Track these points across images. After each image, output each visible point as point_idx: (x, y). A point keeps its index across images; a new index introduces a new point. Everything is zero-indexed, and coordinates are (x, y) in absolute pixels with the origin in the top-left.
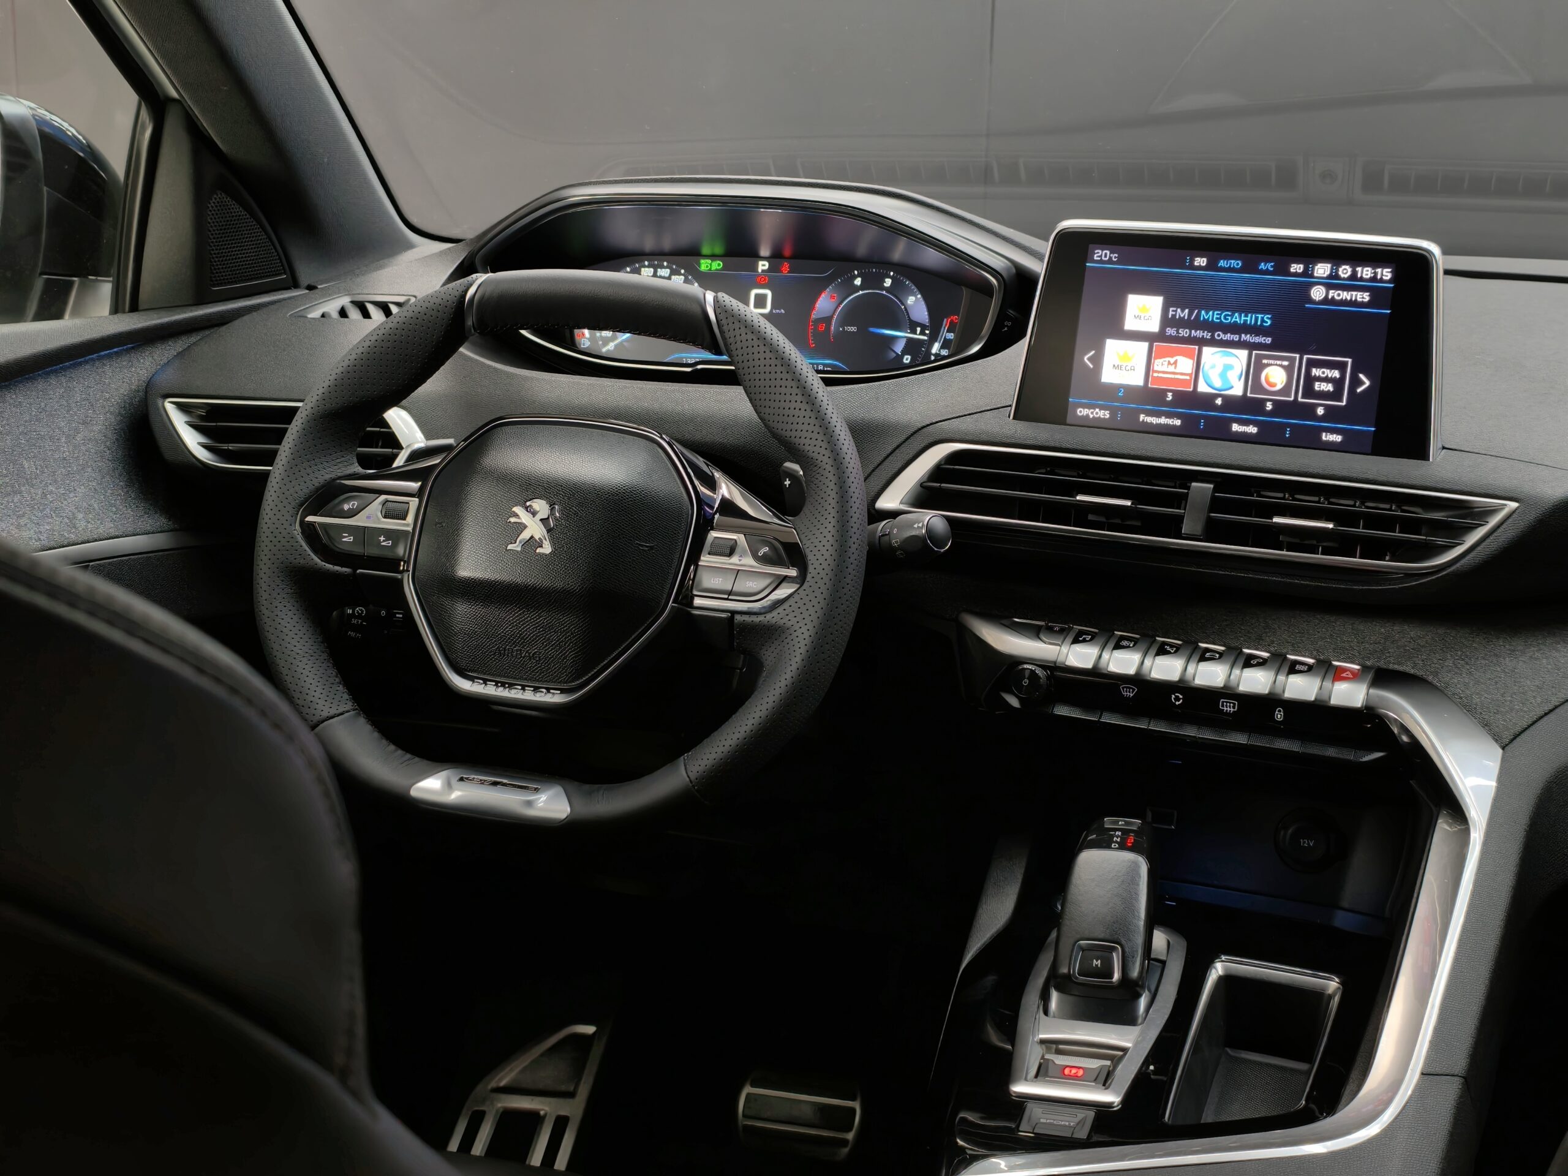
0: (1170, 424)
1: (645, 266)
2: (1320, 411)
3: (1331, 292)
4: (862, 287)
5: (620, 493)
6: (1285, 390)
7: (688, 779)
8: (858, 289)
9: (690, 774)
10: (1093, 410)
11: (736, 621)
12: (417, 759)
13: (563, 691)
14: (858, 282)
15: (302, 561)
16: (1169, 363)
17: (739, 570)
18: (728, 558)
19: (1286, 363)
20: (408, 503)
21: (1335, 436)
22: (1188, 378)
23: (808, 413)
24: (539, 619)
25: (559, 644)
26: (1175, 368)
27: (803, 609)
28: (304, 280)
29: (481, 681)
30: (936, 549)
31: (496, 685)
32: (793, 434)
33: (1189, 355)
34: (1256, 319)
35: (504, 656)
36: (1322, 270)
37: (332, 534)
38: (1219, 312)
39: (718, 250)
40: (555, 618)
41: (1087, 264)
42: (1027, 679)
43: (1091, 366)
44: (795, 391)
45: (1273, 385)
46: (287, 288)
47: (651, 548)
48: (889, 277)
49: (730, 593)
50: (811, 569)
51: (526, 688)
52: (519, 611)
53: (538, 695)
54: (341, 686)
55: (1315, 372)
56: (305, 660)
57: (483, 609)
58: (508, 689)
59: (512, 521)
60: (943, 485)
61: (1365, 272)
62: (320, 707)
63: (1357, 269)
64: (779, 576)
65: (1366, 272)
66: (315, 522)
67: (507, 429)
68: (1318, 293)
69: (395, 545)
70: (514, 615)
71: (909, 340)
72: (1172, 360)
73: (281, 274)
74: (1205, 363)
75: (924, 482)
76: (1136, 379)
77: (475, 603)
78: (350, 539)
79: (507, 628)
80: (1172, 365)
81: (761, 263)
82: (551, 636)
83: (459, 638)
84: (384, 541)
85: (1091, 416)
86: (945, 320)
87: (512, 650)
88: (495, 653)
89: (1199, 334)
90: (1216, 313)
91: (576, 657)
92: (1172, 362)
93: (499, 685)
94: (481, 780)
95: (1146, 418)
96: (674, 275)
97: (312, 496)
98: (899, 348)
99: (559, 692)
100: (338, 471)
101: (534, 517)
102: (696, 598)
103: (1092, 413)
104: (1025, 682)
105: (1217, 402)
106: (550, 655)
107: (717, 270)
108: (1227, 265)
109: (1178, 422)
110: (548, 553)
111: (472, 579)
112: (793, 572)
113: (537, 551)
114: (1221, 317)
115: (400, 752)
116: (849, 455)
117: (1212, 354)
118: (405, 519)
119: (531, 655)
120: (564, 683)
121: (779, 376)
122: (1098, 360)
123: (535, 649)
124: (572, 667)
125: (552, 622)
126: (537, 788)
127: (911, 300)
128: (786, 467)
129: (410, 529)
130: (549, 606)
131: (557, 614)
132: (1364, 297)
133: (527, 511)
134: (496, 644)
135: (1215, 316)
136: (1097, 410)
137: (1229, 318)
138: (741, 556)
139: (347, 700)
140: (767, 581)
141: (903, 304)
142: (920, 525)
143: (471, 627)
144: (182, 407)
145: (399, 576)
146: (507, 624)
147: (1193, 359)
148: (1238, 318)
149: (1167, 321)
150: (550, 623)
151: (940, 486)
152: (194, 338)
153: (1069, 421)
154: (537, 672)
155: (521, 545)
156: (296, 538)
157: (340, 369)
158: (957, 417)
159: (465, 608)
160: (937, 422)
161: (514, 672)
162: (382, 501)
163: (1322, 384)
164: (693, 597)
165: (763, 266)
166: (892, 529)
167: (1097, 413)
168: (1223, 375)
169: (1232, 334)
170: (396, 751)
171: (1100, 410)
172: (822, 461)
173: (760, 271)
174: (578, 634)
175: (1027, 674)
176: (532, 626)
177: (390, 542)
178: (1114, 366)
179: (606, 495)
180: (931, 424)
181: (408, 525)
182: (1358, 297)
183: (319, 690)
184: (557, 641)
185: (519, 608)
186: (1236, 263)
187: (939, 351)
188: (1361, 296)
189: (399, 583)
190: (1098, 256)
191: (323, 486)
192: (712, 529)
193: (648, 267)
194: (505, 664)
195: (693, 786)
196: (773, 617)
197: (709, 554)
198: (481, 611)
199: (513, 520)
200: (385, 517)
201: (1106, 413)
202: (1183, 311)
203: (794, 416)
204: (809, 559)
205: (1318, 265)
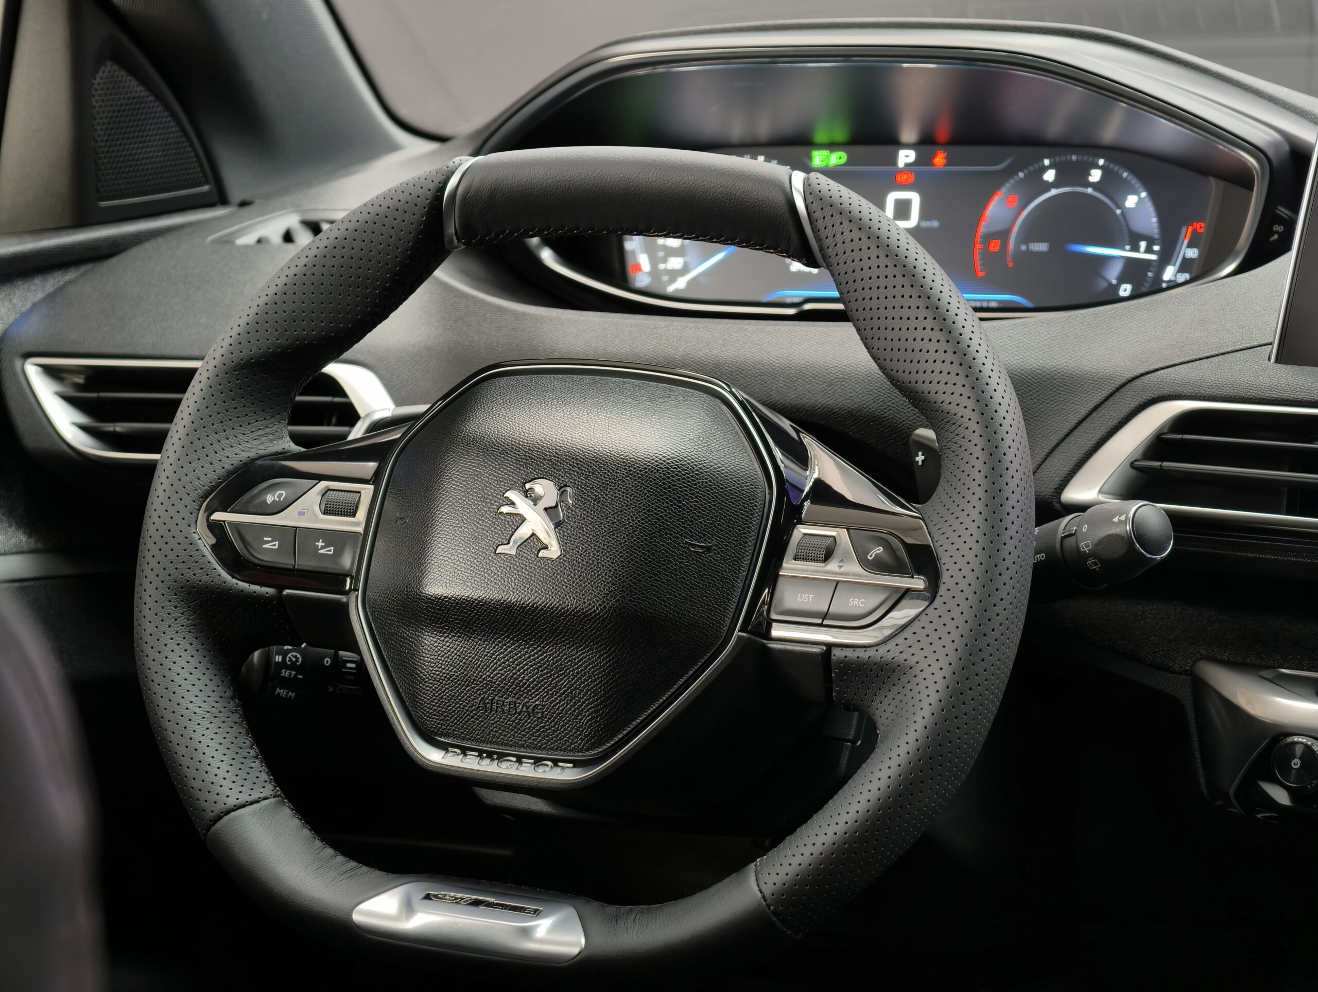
4: (1056, 184)
5: (661, 468)
7: (760, 895)
8: (1048, 186)
9: (763, 886)
11: (833, 657)
12: (365, 869)
13: (576, 764)
14: (1050, 176)
15: (205, 578)
17: (838, 582)
18: (823, 565)
20: (360, 492)
23: (943, 345)
24: (542, 655)
25: (571, 692)
27: (934, 637)
28: (236, 195)
29: (458, 751)
30: (1149, 556)
31: (480, 756)
32: (921, 377)
35: (491, 712)
37: (249, 538)
39: (840, 134)
40: (565, 654)
42: (1300, 759)
44: (922, 313)
46: (210, 205)
47: (708, 549)
48: (1097, 166)
49: (825, 616)
50: (945, 577)
51: (524, 760)
52: (513, 644)
53: (541, 769)
54: (258, 762)
56: (205, 723)
57: (461, 642)
58: (496, 761)
59: (505, 512)
60: (1165, 464)
62: (225, 791)
64: (897, 589)
66: (224, 522)
67: (503, 381)
69: (338, 553)
70: (506, 650)
71: (1129, 261)
73: (200, 184)
75: (1136, 461)
77: (449, 634)
78: (275, 545)
79: (496, 668)
81: (903, 153)
82: (559, 681)
83: (427, 686)
84: (323, 548)
86: (1184, 229)
87: (503, 702)
88: (478, 707)
91: (595, 712)
93: (485, 755)
94: (456, 898)
97: (222, 483)
98: (1113, 274)
99: (571, 765)
100: (261, 447)
101: (535, 505)
102: (774, 624)
104: (1296, 763)
106: (558, 709)
107: (837, 164)
110: (555, 557)
111: (446, 597)
112: (918, 583)
113: (541, 554)
115: (340, 858)
116: (1004, 407)
118: (354, 516)
119: (530, 710)
120: (578, 751)
121: (898, 291)
123: (536, 701)
124: (589, 727)
125: (560, 659)
126: (538, 910)
127: (1131, 201)
128: (919, 436)
129: (360, 529)
130: (557, 636)
131: (569, 648)
133: (526, 497)
134: (480, 695)
138: (842, 561)
139: (266, 781)
140: (881, 597)
141: (1119, 208)
142: (1123, 518)
143: (444, 669)
144: (52, 372)
145: (344, 598)
146: (496, 663)
150: (557, 661)
151: (1161, 466)
152: (71, 275)
154: (539, 736)
155: (516, 546)
156: (196, 545)
157: (264, 299)
158: (1188, 362)
159: (436, 642)
160: (1157, 370)
161: (505, 736)
162: (321, 491)
164: (769, 623)
165: (906, 157)
166: (1080, 526)
170: (335, 856)
172: (962, 417)
173: (902, 164)
174: (598, 678)
175: (1299, 750)
176: (531, 666)
177: (332, 548)
179: (641, 471)
180: (1148, 373)
181: (357, 524)
183: (225, 767)
184: (569, 688)
185: (512, 639)
187: (1176, 276)
189: (343, 609)
191: (236, 470)
192: (800, 522)
194: (493, 724)
195: (768, 906)
196: (888, 651)
197: (795, 559)
198: (458, 645)
199: (505, 509)
200: (325, 512)
203: (921, 351)
204: (943, 561)
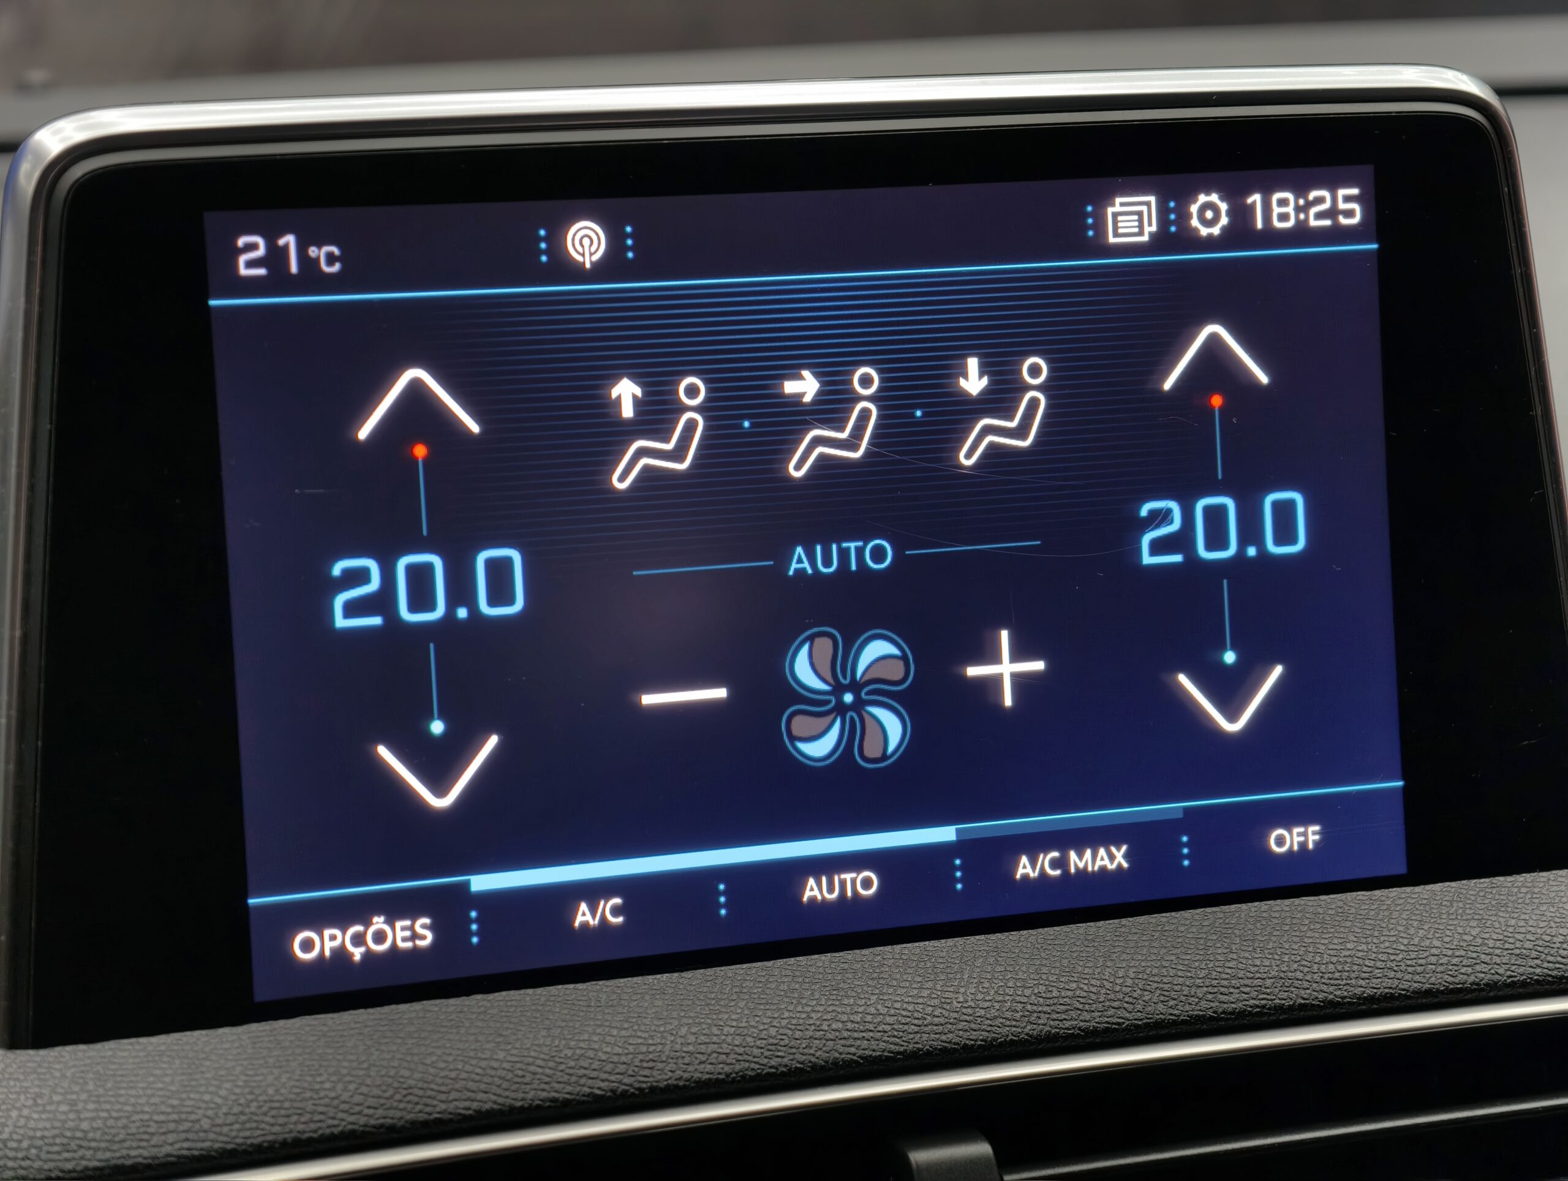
10: (359, 928)
36: (1129, 216)
41: (214, 300)
61: (1275, 210)
63: (1247, 201)
85: (357, 953)
103: (359, 940)
136: (379, 922)
153: (261, 994)
167: (380, 937)
171: (391, 922)
190: (253, 262)
201: (419, 930)
205: (1118, 200)
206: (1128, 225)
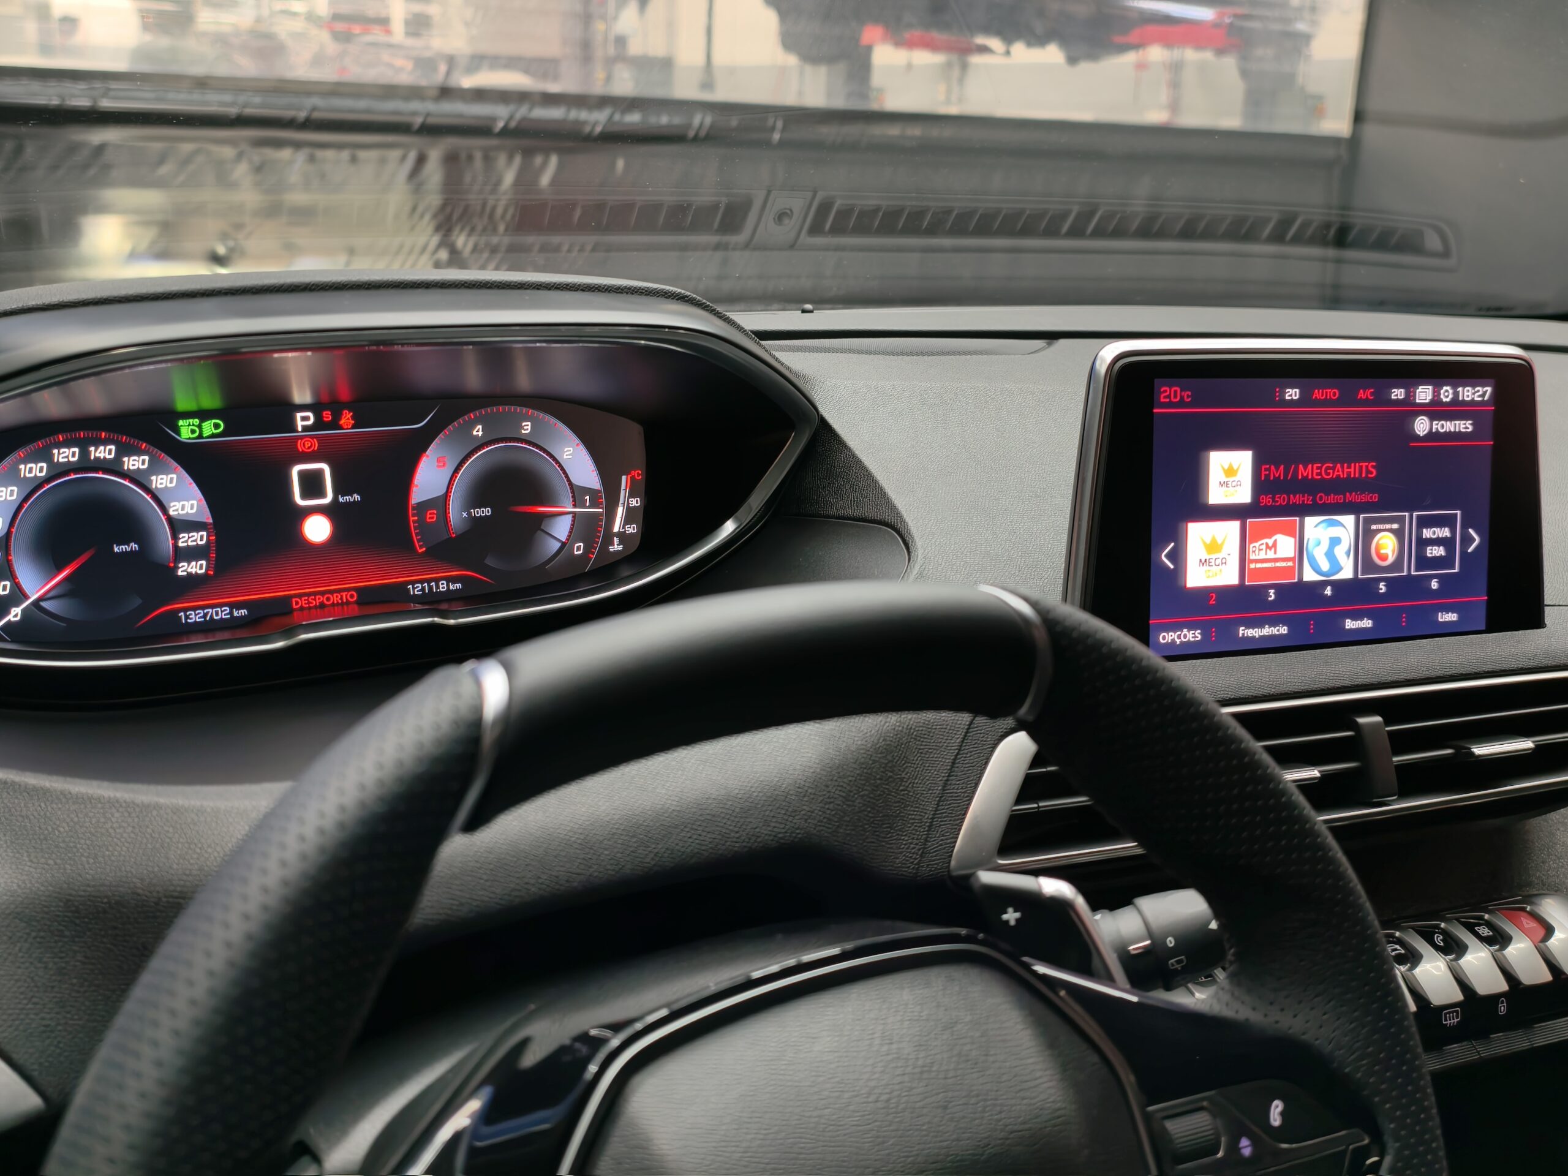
0: (1275, 635)
1: (59, 445)
2: (1434, 585)
3: (1435, 423)
4: (487, 440)
6: (1397, 565)
8: (479, 443)
10: (1179, 633)
14: (478, 431)
16: (1267, 546)
19: (1395, 526)
21: (1450, 614)
22: (1290, 564)
26: (1275, 553)
33: (1290, 533)
34: (1361, 467)
36: (1424, 394)
38: (1320, 465)
39: (210, 400)
41: (1155, 411)
43: (1172, 567)
45: (1384, 558)
55: (1427, 533)
60: (1045, 804)
61: (1466, 394)
63: (1458, 390)
65: (1468, 393)
68: (1422, 426)
71: (577, 517)
72: (1270, 542)
74: (1308, 539)
76: (1228, 576)
80: (1270, 549)
81: (299, 415)
85: (1178, 641)
86: (624, 478)
89: (1297, 499)
90: (1315, 466)
92: (1270, 544)
95: (1246, 631)
96: (129, 455)
98: (562, 532)
103: (1179, 637)
105: (1326, 592)
107: (213, 436)
108: (1322, 396)
109: (1284, 630)
114: (1321, 471)
117: (1316, 526)
122: (1177, 555)
127: (566, 452)
132: (1465, 426)
135: (1315, 471)
136: (1185, 631)
137: (1331, 471)
141: (556, 461)
147: (1295, 537)
148: (1342, 471)
149: (1260, 484)
163: (1434, 548)
165: (303, 420)
167: (1185, 636)
168: (1330, 555)
169: (1335, 494)
171: (1188, 631)
173: (300, 429)
178: (1201, 560)
182: (1462, 426)
186: (1333, 393)
187: (624, 528)
188: (1464, 426)
190: (1165, 397)
193: (67, 444)
201: (1197, 635)
202: (1277, 469)
205: (1420, 387)
206: (1423, 396)
